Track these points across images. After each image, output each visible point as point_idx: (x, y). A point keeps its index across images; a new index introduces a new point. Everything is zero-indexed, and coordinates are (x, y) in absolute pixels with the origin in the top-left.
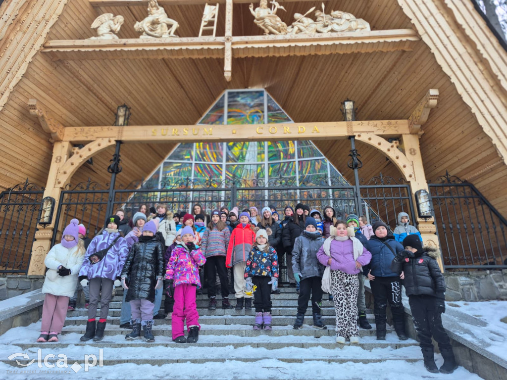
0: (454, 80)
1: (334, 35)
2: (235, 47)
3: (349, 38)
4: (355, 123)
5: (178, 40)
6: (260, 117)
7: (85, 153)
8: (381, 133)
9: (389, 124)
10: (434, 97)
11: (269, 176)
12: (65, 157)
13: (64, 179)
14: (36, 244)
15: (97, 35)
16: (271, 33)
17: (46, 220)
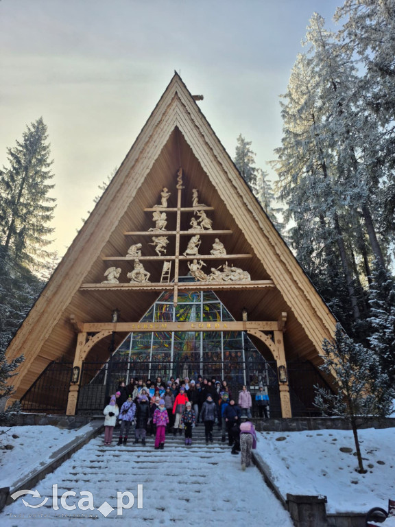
0: (293, 309)
1: (231, 282)
2: (179, 288)
3: (239, 285)
4: (248, 322)
5: (150, 284)
6: (198, 296)
7: (95, 339)
8: (262, 329)
9: (267, 324)
10: (284, 317)
11: (204, 339)
12: (84, 342)
13: (84, 355)
14: (70, 394)
15: (107, 280)
16: (198, 280)
17: (75, 380)
